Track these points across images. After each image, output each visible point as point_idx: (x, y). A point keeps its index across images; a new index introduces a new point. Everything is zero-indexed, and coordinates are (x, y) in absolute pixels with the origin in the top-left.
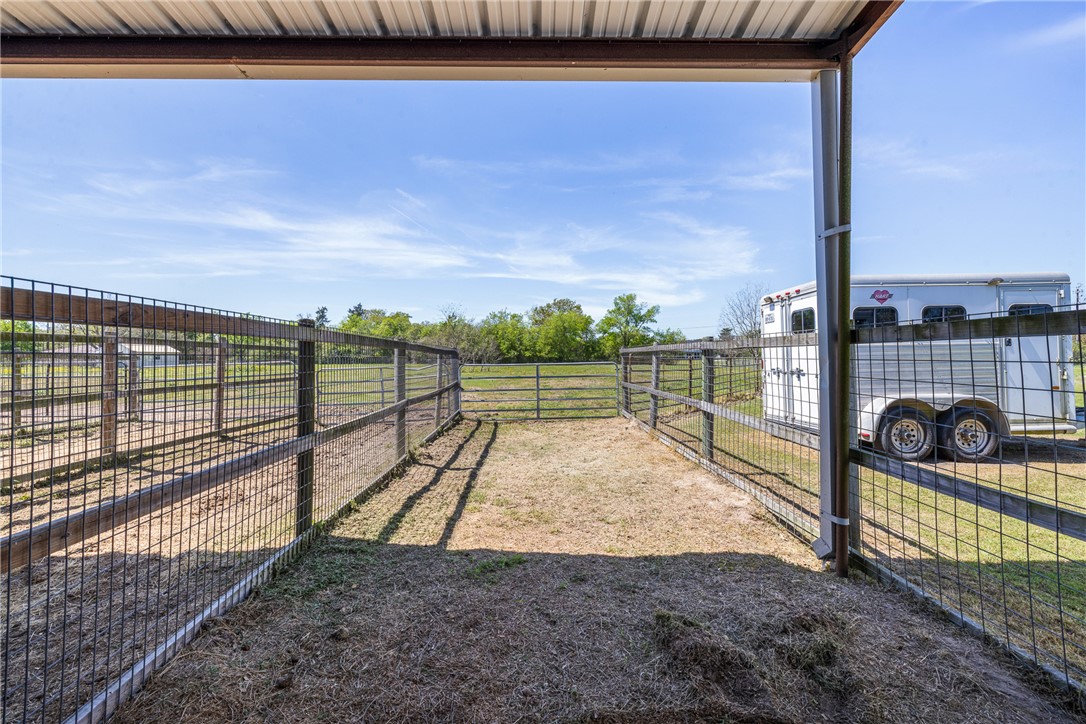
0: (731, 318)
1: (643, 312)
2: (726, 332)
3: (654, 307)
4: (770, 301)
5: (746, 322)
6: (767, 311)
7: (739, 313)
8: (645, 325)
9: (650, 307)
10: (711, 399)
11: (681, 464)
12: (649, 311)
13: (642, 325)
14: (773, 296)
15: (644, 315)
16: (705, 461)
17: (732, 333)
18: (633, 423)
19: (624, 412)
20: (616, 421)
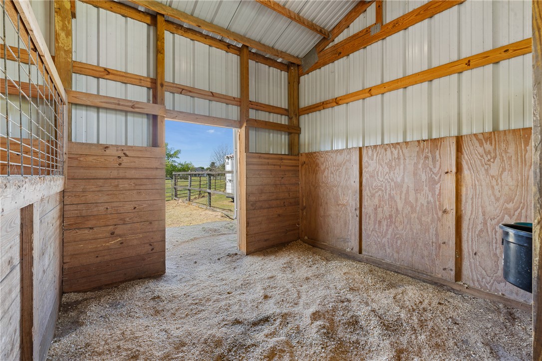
0: (215, 158)
1: (172, 153)
2: (213, 164)
3: (178, 150)
4: (228, 158)
5: (221, 160)
6: (227, 161)
7: (219, 156)
8: (173, 159)
9: (176, 150)
10: (210, 189)
11: (201, 210)
12: (175, 152)
13: (171, 159)
14: (229, 156)
15: (173, 154)
16: (209, 207)
17: (216, 164)
18: (180, 201)
19: (174, 198)
20: (172, 201)
